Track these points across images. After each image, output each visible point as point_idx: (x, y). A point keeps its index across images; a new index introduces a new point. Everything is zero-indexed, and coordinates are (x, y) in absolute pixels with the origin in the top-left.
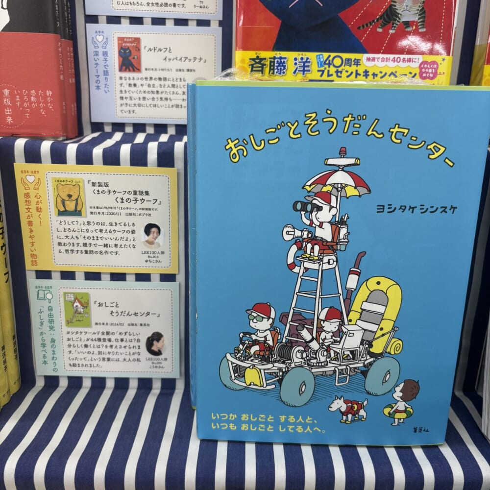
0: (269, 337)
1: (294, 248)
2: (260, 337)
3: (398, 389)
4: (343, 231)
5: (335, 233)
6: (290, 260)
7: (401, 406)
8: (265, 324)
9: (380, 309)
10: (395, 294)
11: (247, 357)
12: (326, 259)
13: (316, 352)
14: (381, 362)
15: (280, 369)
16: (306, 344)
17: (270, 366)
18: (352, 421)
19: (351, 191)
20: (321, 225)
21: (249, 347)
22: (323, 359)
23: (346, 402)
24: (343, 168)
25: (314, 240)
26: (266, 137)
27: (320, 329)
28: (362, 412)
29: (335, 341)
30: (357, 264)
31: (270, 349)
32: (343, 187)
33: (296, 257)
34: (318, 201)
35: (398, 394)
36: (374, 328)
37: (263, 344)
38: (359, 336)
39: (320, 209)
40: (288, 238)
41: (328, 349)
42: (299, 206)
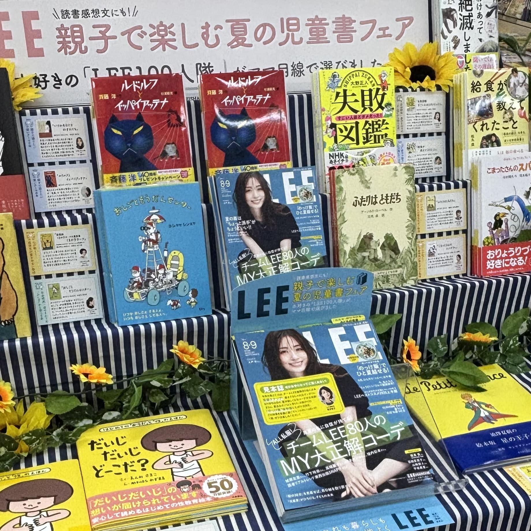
0: (140, 279)
1: (143, 244)
2: (136, 279)
3: (190, 292)
4: (159, 235)
5: (157, 236)
6: (143, 249)
7: (193, 300)
8: (138, 274)
9: (177, 262)
10: (181, 256)
11: (133, 288)
12: (155, 246)
13: (158, 283)
14: (182, 282)
15: (146, 291)
16: (154, 280)
17: (142, 291)
18: (176, 309)
19: (159, 221)
20: (151, 234)
21: (133, 284)
22: (160, 285)
23: (172, 301)
24: (155, 213)
25: (150, 240)
26: (128, 206)
27: (158, 273)
28: (179, 304)
29: (164, 277)
30: (166, 247)
31: (141, 284)
32: (156, 220)
33: (144, 247)
34: (149, 226)
35: (190, 295)
36: (176, 270)
38: (172, 274)
39: (150, 229)
40: (141, 240)
41: (162, 281)
42: (142, 228)
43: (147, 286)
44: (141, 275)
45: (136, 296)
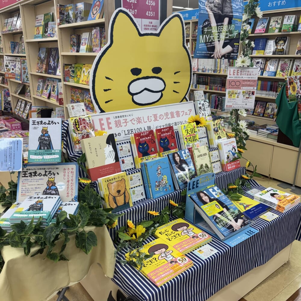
3: (169, 186)
4: (161, 172)
9: (165, 178)
12: (160, 175)
13: (162, 185)
14: (167, 184)
21: (156, 186)
25: (159, 173)
27: (161, 182)
28: (167, 190)
30: (163, 175)
32: (160, 168)
38: (165, 182)
43: (159, 186)
44: (158, 184)
45: (157, 189)
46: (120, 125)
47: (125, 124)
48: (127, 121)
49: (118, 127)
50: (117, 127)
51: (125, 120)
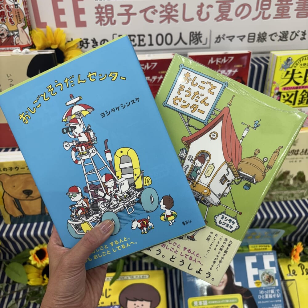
1: (73, 152)
2: (79, 205)
5: (88, 136)
6: (74, 159)
9: (129, 165)
10: (132, 154)
11: (78, 218)
12: (90, 151)
18: (147, 231)
19: (85, 113)
20: (80, 136)
21: (77, 212)
23: (138, 221)
24: (75, 104)
25: (80, 144)
26: (35, 106)
28: (150, 224)
29: (117, 191)
31: (87, 209)
32: (80, 112)
33: (76, 156)
35: (163, 207)
36: (131, 176)
37: (82, 208)
38: (126, 183)
41: (115, 196)
42: (65, 131)
45: (86, 227)
46: (110, 19)
47: (125, 18)
48: (131, 12)
49: (105, 25)
50: (101, 24)
51: (127, 8)
